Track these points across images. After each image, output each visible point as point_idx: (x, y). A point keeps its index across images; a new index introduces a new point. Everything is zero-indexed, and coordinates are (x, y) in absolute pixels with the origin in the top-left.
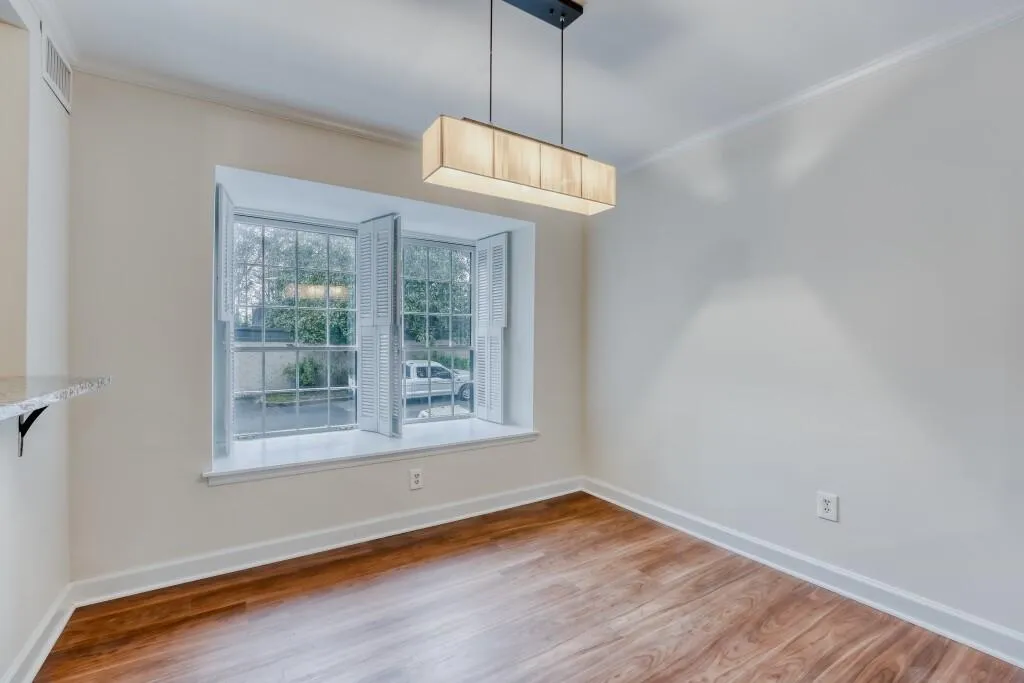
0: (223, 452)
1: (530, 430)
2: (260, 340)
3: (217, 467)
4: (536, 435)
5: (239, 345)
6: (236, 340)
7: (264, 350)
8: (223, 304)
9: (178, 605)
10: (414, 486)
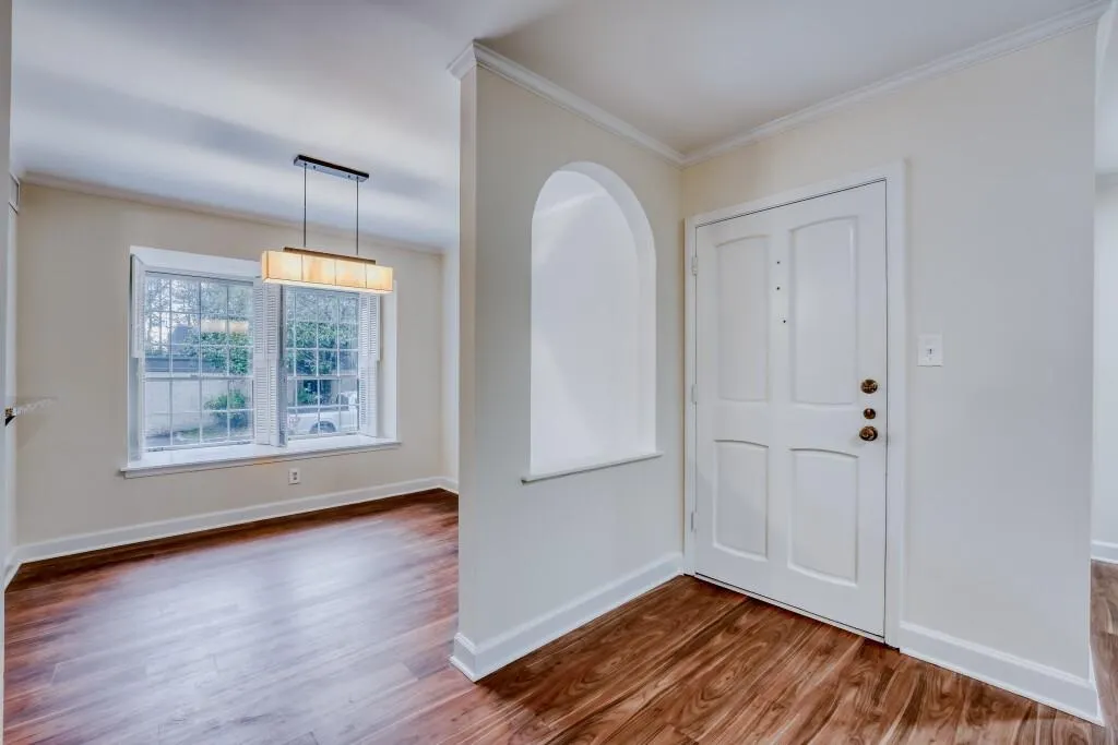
0: (136, 458)
1: (394, 440)
2: (168, 371)
3: (131, 465)
4: (399, 444)
5: (149, 375)
6: (147, 371)
7: (170, 379)
8: (136, 343)
9: (103, 558)
10: (292, 481)
